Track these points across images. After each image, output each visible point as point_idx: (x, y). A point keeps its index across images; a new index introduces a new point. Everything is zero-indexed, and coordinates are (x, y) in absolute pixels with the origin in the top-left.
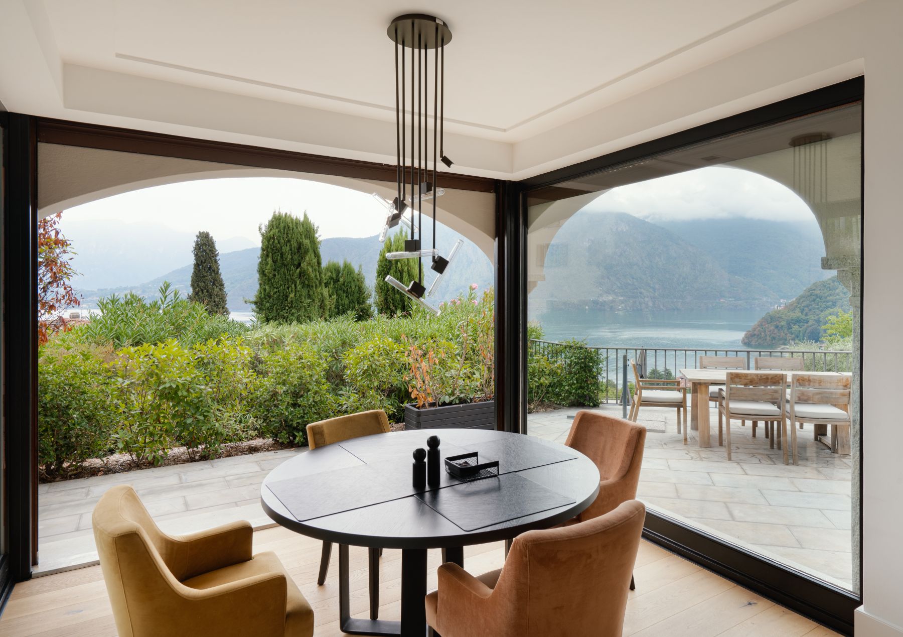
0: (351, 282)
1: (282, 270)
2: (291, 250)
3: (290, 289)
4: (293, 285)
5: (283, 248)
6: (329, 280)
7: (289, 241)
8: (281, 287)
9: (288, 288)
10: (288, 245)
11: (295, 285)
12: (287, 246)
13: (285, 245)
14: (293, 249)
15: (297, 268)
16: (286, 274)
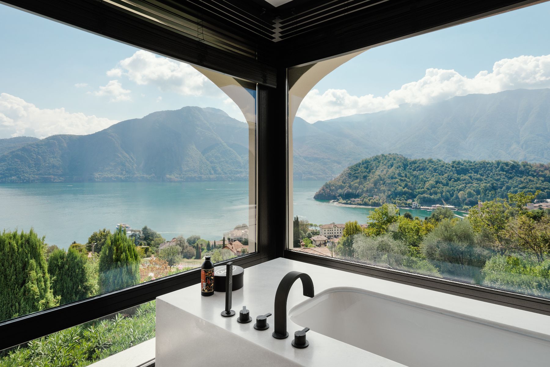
0: (75, 266)
1: (6, 290)
2: (16, 270)
3: (13, 308)
4: (17, 304)
5: (7, 269)
6: (55, 268)
7: (14, 262)
8: (4, 307)
9: (11, 306)
10: (13, 266)
11: (20, 305)
12: (11, 267)
13: (9, 267)
14: (18, 269)
15: (21, 287)
16: (10, 293)
